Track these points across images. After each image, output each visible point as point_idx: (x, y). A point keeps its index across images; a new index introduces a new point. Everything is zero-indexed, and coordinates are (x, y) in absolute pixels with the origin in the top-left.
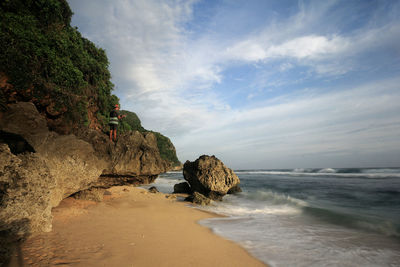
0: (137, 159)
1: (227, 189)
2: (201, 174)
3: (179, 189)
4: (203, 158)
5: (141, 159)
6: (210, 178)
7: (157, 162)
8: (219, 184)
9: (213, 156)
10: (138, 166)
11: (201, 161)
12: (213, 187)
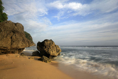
0: (9, 37)
1: (57, 54)
2: (46, 47)
3: (35, 54)
4: (46, 40)
5: (11, 38)
6: (50, 50)
7: (24, 41)
8: (54, 52)
9: (51, 40)
10: (9, 42)
11: (46, 42)
12: (51, 53)
